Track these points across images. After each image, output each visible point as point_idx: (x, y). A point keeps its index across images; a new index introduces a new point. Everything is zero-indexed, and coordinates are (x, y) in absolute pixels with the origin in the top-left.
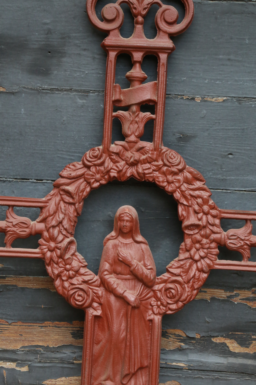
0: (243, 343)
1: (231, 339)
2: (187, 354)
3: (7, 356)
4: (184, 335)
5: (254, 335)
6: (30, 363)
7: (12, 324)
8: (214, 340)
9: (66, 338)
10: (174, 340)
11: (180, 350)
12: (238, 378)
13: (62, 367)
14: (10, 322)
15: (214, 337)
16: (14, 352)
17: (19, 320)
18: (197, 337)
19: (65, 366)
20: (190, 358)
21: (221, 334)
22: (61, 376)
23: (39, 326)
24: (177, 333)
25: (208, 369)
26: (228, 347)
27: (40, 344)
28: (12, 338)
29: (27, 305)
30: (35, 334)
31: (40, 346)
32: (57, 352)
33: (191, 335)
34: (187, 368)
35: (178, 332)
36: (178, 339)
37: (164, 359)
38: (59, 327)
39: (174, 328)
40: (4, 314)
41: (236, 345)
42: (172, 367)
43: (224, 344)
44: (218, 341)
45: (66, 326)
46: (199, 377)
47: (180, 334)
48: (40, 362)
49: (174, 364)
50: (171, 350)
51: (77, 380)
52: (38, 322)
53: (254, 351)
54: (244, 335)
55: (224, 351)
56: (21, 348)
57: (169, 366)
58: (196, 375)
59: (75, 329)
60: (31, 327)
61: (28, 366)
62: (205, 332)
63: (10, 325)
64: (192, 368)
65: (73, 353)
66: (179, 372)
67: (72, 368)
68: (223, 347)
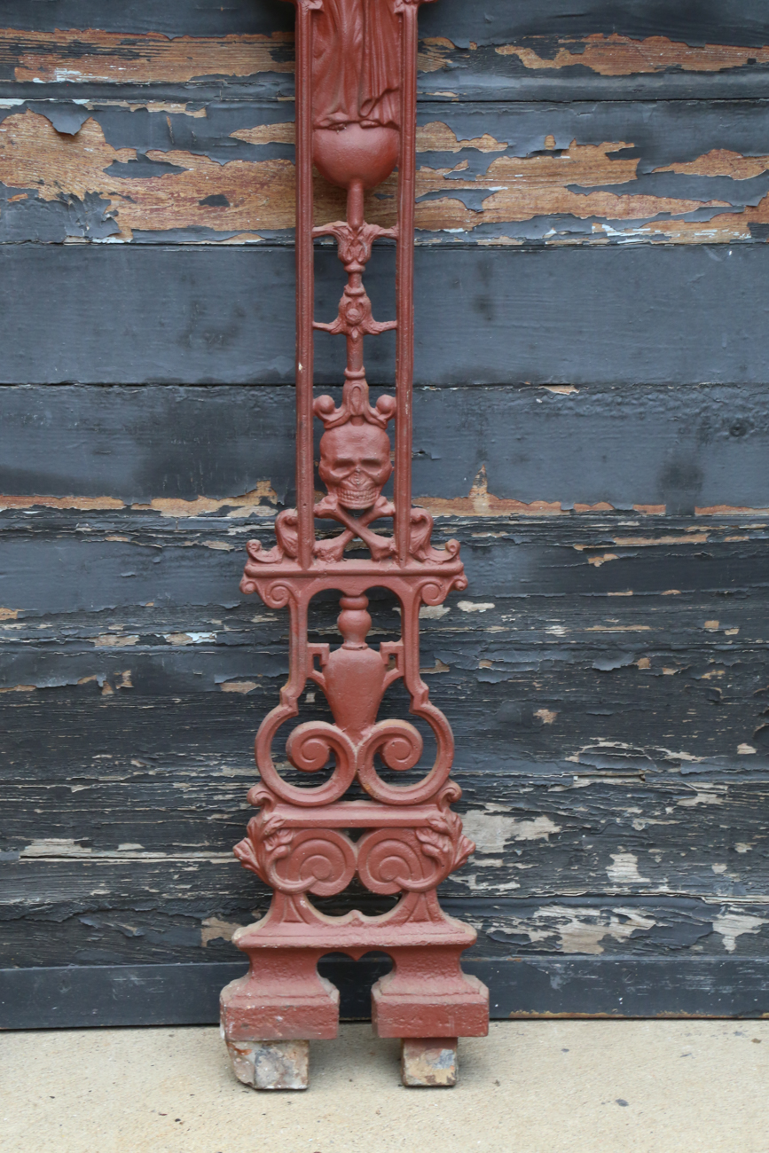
0: (545, 52)
1: (525, 47)
2: (456, 78)
3: (170, 92)
4: (452, 47)
5: (561, 38)
6: (207, 104)
7: (175, 40)
8: (498, 51)
9: (263, 61)
10: (436, 55)
11: (446, 70)
12: (537, 110)
13: (260, 109)
14: (171, 36)
15: (498, 46)
16: (180, 86)
17: (186, 33)
18: (471, 48)
19: (265, 106)
20: (461, 84)
21: (510, 40)
22: (259, 124)
23: (218, 43)
24: (440, 44)
25: (491, 98)
26: (521, 61)
27: (222, 72)
28: (176, 64)
29: (198, 7)
30: (213, 57)
31: (223, 76)
32: (250, 84)
33: (462, 46)
34: (458, 100)
35: (442, 42)
36: (441, 53)
37: (420, 88)
38: (250, 43)
39: (435, 36)
40: (160, 24)
41: (533, 56)
42: (435, 99)
43: (515, 57)
44: (505, 53)
45: (261, 40)
46: (477, 113)
47: (445, 44)
48: (224, 101)
49: (437, 94)
50: (431, 72)
51: (283, 129)
52: (215, 35)
53: (562, 65)
54: (546, 39)
55: (516, 68)
56: (191, 80)
57: (429, 99)
58: (472, 109)
59: (275, 45)
60: (205, 45)
61: (206, 109)
62: (484, 38)
63: (171, 41)
64: (466, 99)
65: (275, 84)
66: (445, 106)
67: (275, 110)
68: (513, 61)
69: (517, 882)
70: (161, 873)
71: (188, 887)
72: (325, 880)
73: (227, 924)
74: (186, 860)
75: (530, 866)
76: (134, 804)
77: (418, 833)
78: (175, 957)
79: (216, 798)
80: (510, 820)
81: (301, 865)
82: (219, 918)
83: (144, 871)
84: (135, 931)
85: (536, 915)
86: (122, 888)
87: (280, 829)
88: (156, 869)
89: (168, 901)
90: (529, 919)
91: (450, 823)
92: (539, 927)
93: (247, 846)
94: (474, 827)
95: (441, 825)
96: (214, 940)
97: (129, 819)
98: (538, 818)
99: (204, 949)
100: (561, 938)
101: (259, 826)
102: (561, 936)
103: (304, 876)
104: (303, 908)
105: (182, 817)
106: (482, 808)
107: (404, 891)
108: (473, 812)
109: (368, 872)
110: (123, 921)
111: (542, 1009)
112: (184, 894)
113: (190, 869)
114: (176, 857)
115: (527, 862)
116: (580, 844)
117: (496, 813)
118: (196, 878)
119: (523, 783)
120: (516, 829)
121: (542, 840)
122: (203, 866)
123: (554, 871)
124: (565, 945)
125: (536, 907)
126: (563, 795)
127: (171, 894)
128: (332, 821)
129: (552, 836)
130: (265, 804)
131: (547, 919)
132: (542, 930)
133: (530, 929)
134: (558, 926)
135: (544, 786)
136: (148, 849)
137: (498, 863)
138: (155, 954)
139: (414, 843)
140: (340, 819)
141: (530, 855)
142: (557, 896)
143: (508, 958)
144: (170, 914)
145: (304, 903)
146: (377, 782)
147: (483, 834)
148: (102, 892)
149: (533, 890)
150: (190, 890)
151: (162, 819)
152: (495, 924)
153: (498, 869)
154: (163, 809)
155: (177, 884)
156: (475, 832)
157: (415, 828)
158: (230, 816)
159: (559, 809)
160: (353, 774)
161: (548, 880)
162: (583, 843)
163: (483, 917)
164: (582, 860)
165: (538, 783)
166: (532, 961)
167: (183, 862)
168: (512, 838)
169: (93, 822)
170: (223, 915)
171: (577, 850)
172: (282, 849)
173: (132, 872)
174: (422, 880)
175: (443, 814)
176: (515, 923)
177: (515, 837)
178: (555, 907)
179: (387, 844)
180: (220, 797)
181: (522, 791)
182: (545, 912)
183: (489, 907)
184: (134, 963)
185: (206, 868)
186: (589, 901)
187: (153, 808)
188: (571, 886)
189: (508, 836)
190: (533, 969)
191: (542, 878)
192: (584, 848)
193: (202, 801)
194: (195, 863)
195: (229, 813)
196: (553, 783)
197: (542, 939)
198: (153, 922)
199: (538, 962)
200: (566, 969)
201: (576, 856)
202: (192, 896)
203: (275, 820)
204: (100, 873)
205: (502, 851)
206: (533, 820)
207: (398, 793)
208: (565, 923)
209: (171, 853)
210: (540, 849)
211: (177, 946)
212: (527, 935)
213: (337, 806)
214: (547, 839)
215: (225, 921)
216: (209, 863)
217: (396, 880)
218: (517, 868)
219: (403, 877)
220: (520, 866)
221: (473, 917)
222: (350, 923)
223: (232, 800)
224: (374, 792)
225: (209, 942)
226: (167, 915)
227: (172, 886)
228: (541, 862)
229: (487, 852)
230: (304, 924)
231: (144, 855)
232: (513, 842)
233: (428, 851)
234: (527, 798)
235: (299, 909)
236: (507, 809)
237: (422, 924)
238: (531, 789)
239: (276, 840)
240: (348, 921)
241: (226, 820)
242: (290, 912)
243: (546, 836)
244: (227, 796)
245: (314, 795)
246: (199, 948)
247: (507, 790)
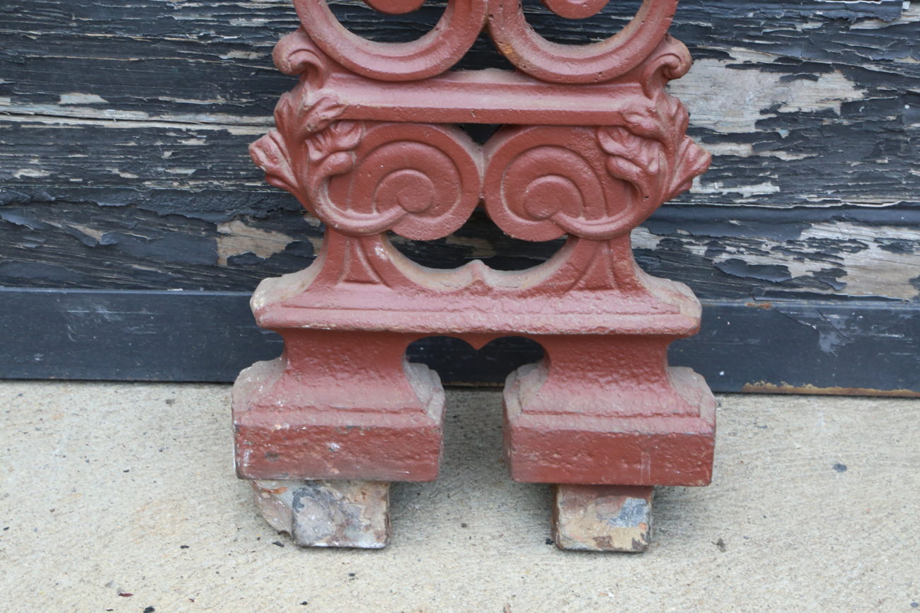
69: (774, 182)
70: (140, 147)
71: (190, 171)
72: (421, 213)
73: (261, 232)
74: (183, 127)
75: (802, 156)
76: (83, 27)
77: (601, 136)
78: (173, 279)
79: (234, 23)
80: (772, 78)
81: (378, 185)
82: (246, 223)
83: (109, 142)
84: (98, 235)
85: (805, 235)
86: (72, 169)
87: (337, 121)
88: (131, 139)
89: (155, 193)
90: (790, 242)
91: (664, 118)
92: (807, 255)
93: (274, 146)
94: (706, 87)
95: (647, 123)
96: (239, 256)
97: (75, 51)
98: (825, 75)
99: (223, 270)
100: (845, 273)
101: (296, 113)
102: (845, 269)
103: (382, 205)
104: (381, 260)
105: (174, 53)
106: (722, 55)
107: (572, 237)
108: (705, 61)
109: (504, 201)
110: (78, 219)
111: (800, 380)
112: (182, 184)
113: (193, 142)
114: (166, 121)
115: (797, 150)
116: (899, 120)
117: (747, 66)
118: (204, 157)
119: (802, 13)
120: (783, 93)
121: (829, 113)
122: (215, 138)
123: (844, 165)
124: (850, 283)
125: (807, 224)
126: (878, 35)
127: (160, 182)
128: (437, 111)
129: (847, 106)
130: (306, 73)
131: (823, 242)
132: (811, 259)
133: (791, 257)
134: (841, 255)
135: (845, 20)
136: (114, 105)
137: (744, 150)
138: (137, 273)
139: (592, 154)
140: (451, 106)
141: (803, 138)
142: (846, 207)
143: (748, 303)
144: (161, 213)
145: (381, 251)
146: (527, 39)
147: (721, 100)
148: (35, 174)
149: (804, 197)
150: (194, 177)
151: (137, 54)
152: (728, 248)
153: (743, 160)
154: (138, 37)
155: (170, 167)
156: (706, 98)
157: (596, 128)
158: (262, 54)
159: (867, 61)
160: (481, 26)
161: (832, 180)
162: (904, 119)
163: (708, 237)
164: (899, 148)
165: (833, 14)
166: (790, 309)
167: (179, 131)
168: (774, 109)
169: (10, 53)
170: (254, 218)
171: (892, 131)
172: (341, 158)
173: (86, 142)
174: (605, 219)
175: (651, 104)
176: (764, 248)
177: (779, 106)
178: (838, 223)
179: (539, 155)
180: (242, 22)
181: (800, 27)
182: (820, 232)
183: (722, 222)
184: (103, 285)
185: (220, 142)
186: (904, 216)
187: (119, 34)
188: (873, 192)
189: (766, 104)
190: (789, 321)
191: (821, 176)
192: (905, 128)
193: (209, 27)
194: (200, 132)
195: (258, 50)
196: (861, 15)
197: (811, 274)
198: (131, 224)
199: (800, 310)
200: (848, 323)
201: (887, 140)
202: (198, 187)
203: (325, 104)
204: (29, 141)
205: (753, 130)
206: (815, 79)
207: (565, 60)
208: (854, 250)
209: (158, 114)
210: (822, 129)
211: (176, 263)
212: (787, 267)
213: (447, 81)
214: (838, 113)
215: (258, 227)
216: (225, 134)
217: (554, 218)
218: (779, 160)
219: (570, 213)
220: (783, 156)
221: (691, 236)
222: (467, 289)
223: (264, 28)
224: (520, 58)
225: (230, 260)
226: (155, 214)
227: (160, 169)
228: (824, 149)
229: (725, 130)
230: (382, 288)
231: (107, 113)
232: (774, 116)
233: (619, 169)
234: (810, 40)
235: (373, 262)
236: (770, 59)
237: (600, 294)
238: (819, 25)
239: (329, 140)
240: (464, 284)
241: (254, 62)
242: (356, 266)
243: (836, 107)
244: (255, 20)
245: (402, 59)
246: (215, 267)
247: (771, 26)
